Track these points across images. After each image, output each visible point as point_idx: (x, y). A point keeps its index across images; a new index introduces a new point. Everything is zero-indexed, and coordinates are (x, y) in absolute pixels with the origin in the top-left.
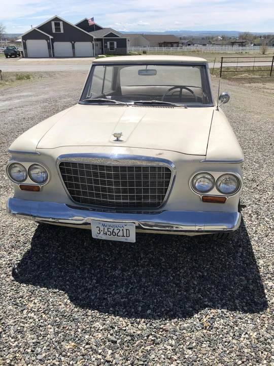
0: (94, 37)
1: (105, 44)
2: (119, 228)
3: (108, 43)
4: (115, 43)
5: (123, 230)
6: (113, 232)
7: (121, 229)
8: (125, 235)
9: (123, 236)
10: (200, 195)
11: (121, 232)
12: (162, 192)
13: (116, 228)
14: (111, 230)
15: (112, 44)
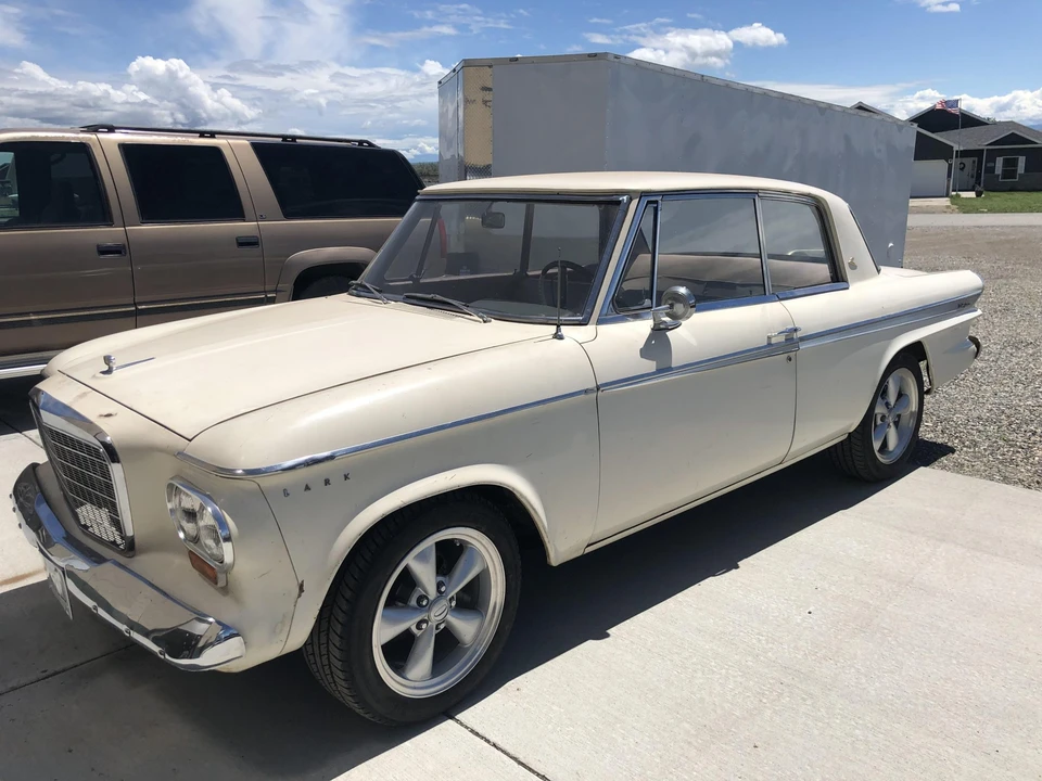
0: (956, 148)
1: (992, 164)
3: (1000, 161)
4: (1022, 161)
10: (186, 546)
15: (1010, 164)
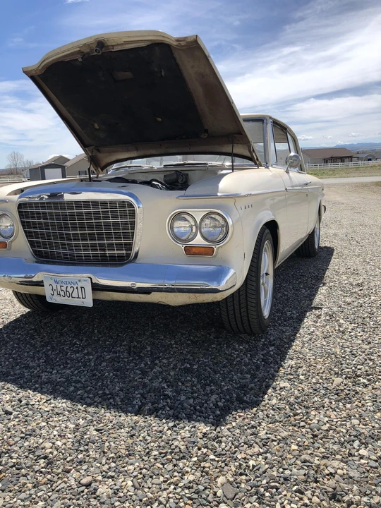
2: (72, 285)
5: (77, 288)
6: (67, 291)
7: (75, 288)
8: (80, 296)
9: (79, 298)
10: (181, 245)
11: (76, 290)
12: (129, 239)
13: (69, 286)
14: (64, 289)
